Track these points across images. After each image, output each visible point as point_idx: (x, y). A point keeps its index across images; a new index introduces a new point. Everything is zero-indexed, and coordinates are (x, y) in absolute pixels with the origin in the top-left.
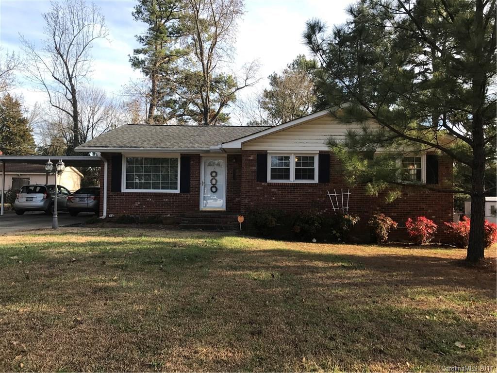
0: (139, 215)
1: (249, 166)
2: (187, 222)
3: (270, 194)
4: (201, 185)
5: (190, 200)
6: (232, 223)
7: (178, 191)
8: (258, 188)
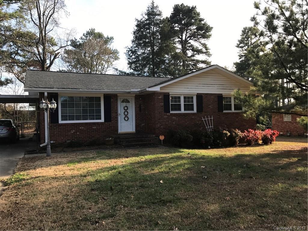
0: (74, 140)
1: (159, 103)
2: (125, 142)
3: (172, 120)
4: (118, 116)
5: (111, 127)
6: (154, 141)
7: (102, 120)
8: (165, 117)
